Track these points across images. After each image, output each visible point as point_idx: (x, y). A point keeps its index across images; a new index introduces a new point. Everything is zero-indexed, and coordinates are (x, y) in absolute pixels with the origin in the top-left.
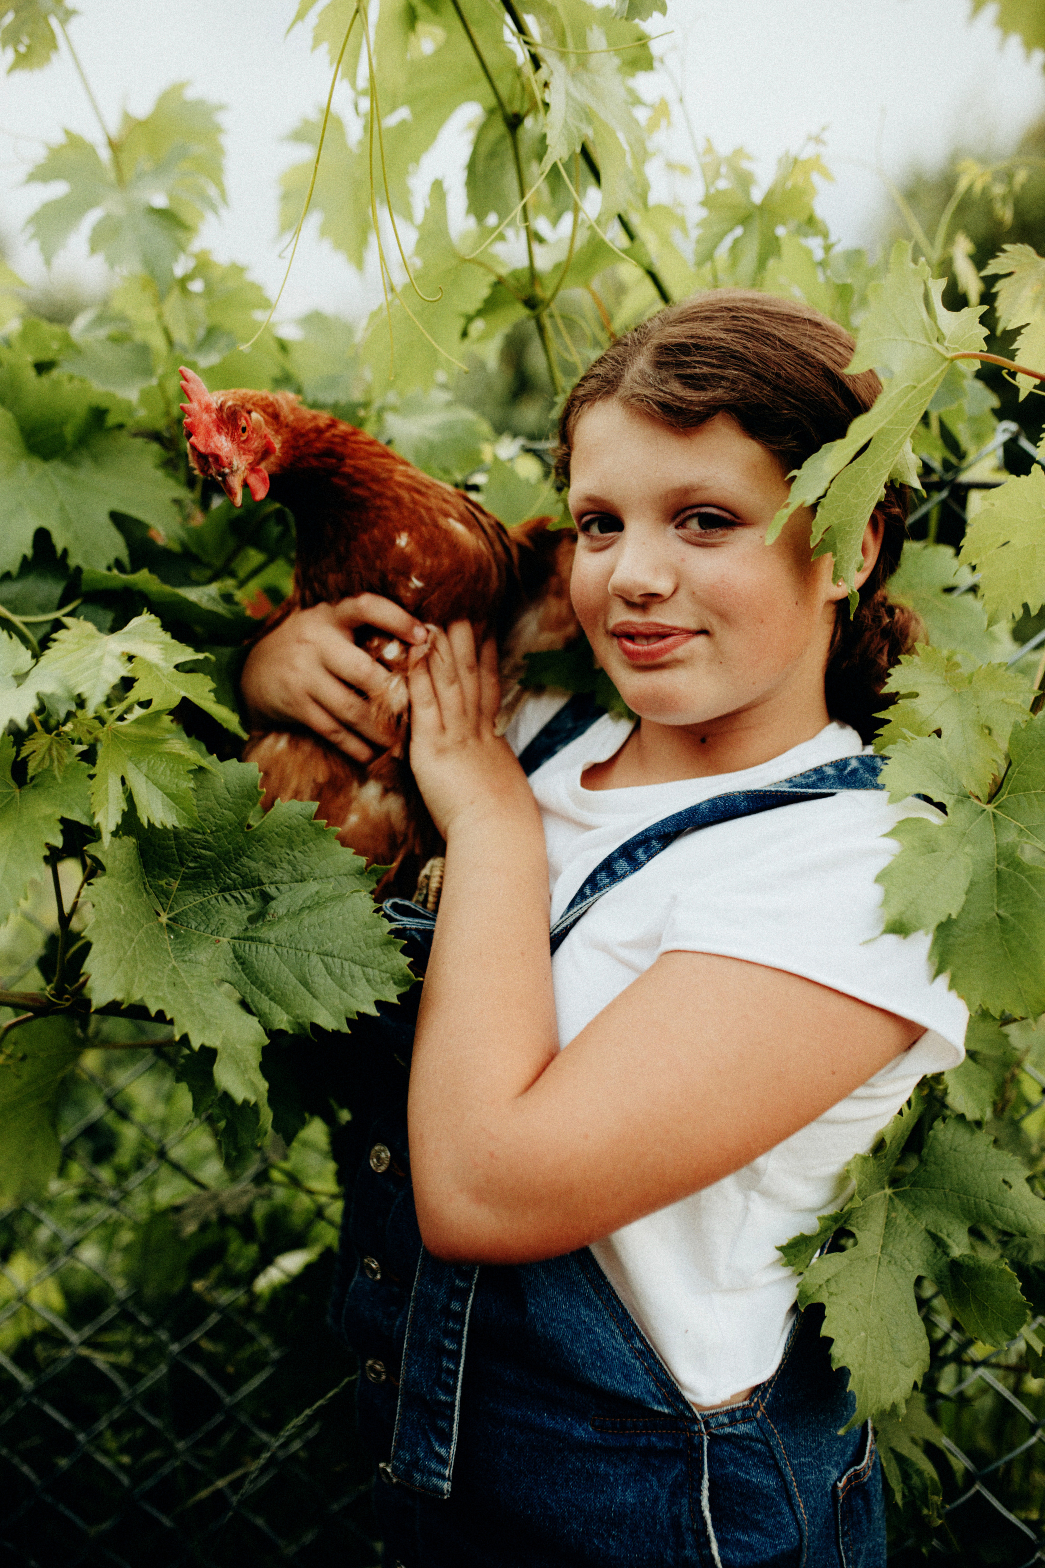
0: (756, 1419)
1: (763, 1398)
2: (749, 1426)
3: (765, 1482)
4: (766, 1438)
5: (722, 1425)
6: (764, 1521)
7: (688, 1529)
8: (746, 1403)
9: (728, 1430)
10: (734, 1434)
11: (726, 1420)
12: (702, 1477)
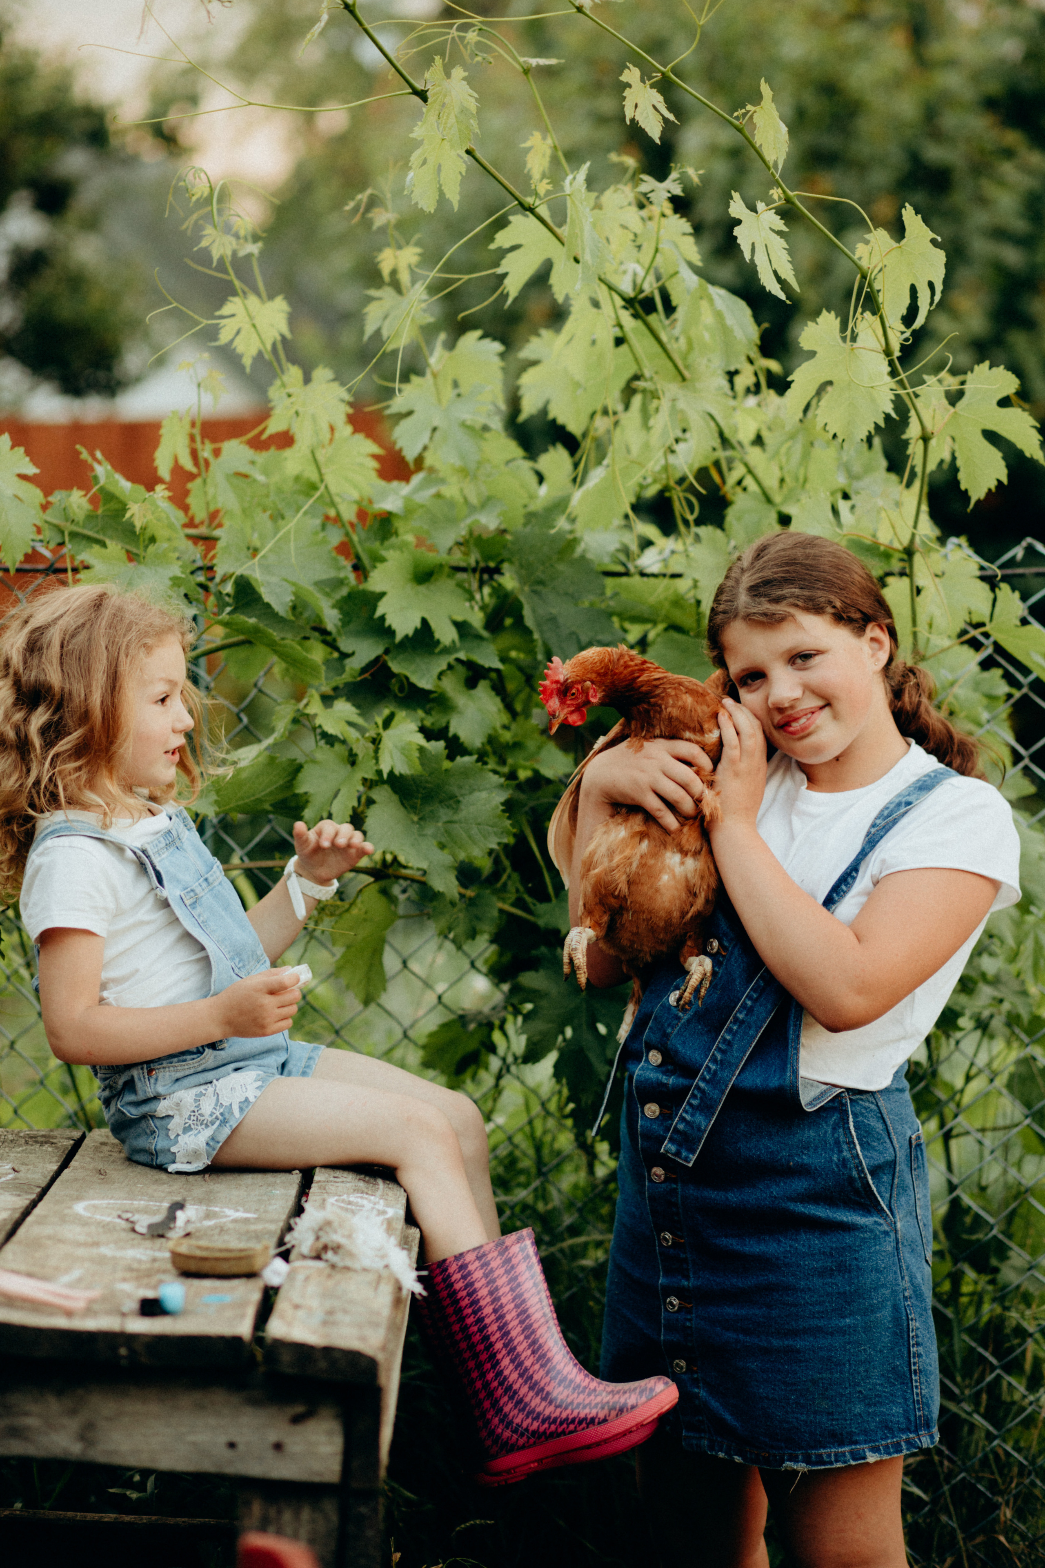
12: (848, 1117)
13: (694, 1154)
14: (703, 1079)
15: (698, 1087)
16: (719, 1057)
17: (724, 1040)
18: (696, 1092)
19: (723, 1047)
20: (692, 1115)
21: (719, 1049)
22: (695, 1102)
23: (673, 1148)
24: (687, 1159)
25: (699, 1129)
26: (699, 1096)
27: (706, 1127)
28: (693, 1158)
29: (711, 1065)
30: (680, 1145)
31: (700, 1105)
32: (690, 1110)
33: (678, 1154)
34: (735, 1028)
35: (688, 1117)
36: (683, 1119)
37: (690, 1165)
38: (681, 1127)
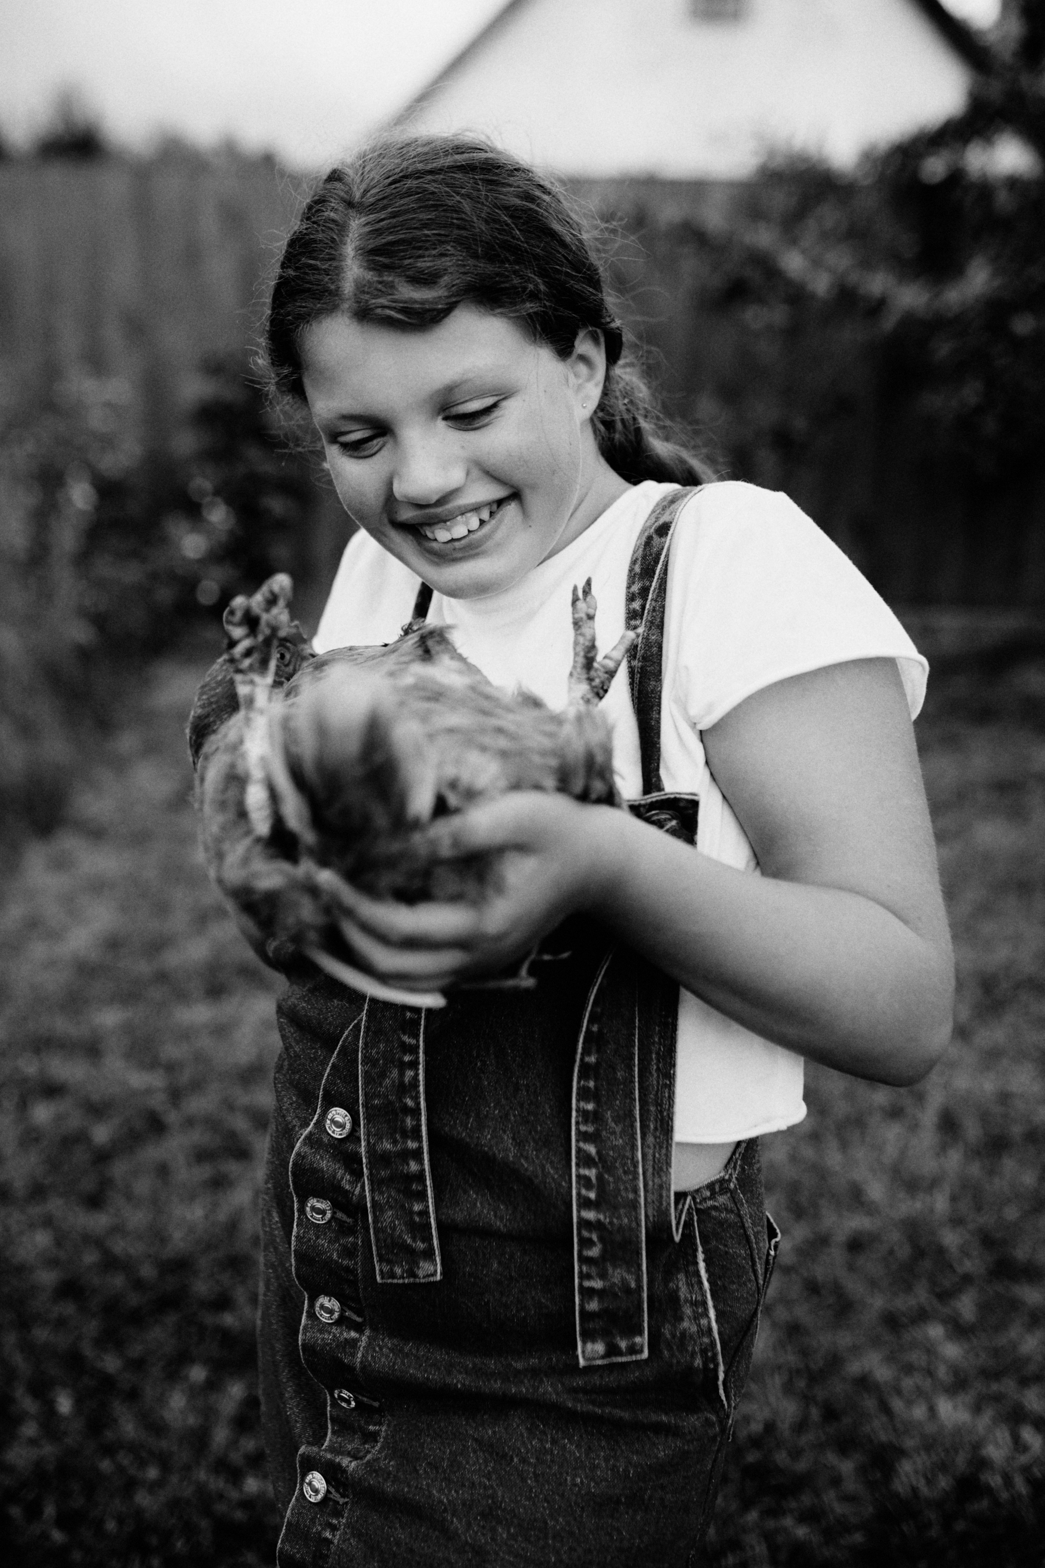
0: (730, 1190)
1: (735, 1168)
2: (725, 1197)
3: (738, 1251)
4: (738, 1209)
5: (704, 1200)
6: (738, 1290)
7: (686, 1301)
8: (722, 1174)
9: (710, 1203)
10: (715, 1206)
11: (708, 1194)
12: (696, 1250)
13: (641, 1334)
14: (585, 1203)
15: (584, 1224)
16: (592, 1149)
17: (585, 1116)
18: (585, 1234)
19: (589, 1128)
20: (603, 1276)
21: (584, 1137)
22: (594, 1252)
23: (599, 1348)
24: (633, 1350)
25: (627, 1290)
26: (595, 1238)
27: (639, 1280)
28: (643, 1340)
29: (585, 1172)
30: (606, 1335)
31: (604, 1251)
32: (594, 1271)
33: (612, 1350)
34: (591, 1084)
35: (597, 1284)
36: (589, 1294)
37: (645, 1354)
38: (593, 1306)
